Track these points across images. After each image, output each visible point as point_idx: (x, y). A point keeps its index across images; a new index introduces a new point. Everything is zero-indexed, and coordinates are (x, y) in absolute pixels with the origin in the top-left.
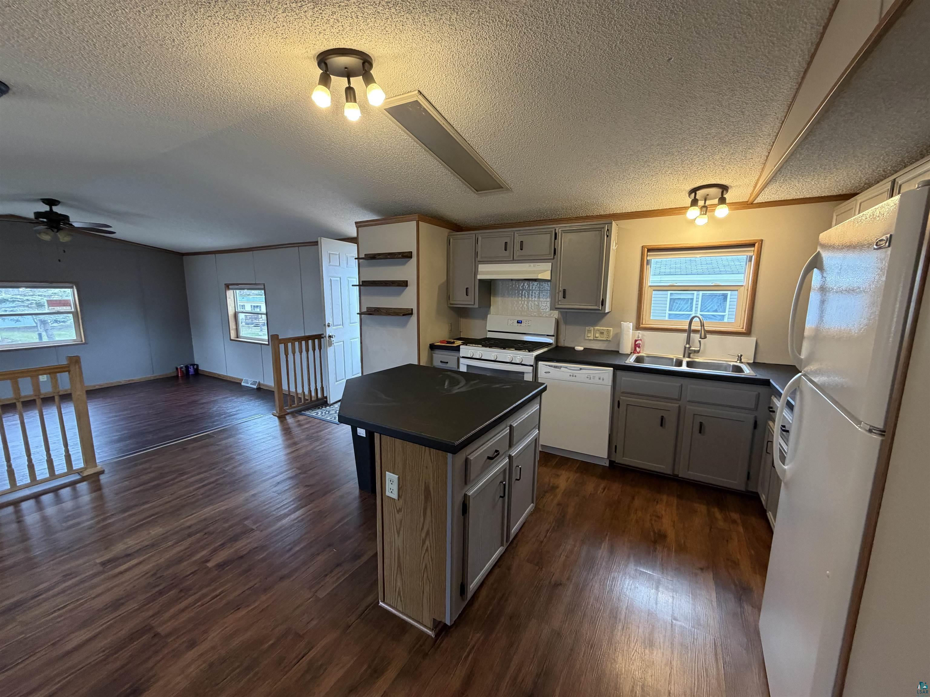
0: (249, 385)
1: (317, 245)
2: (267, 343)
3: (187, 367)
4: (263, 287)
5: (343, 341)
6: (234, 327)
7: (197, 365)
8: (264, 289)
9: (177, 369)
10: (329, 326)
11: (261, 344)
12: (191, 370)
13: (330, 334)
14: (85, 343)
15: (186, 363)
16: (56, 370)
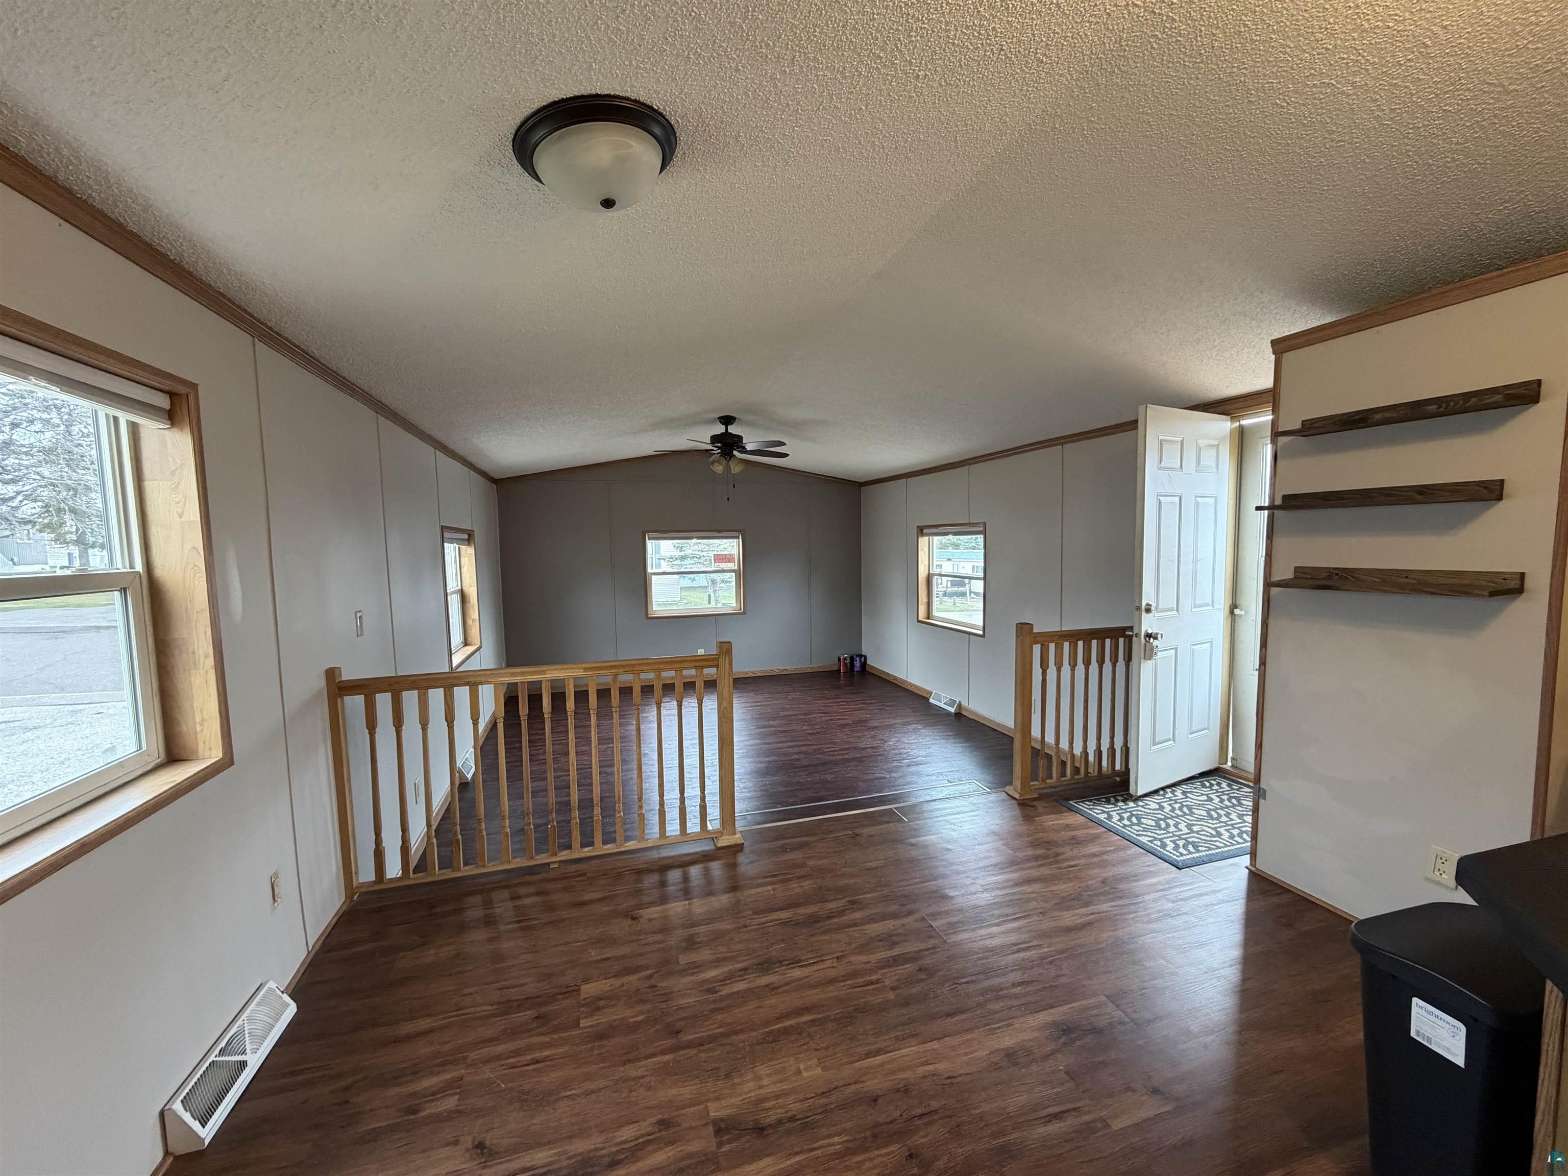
0: (942, 705)
1: (1136, 428)
2: (981, 633)
3: (852, 659)
4: (982, 529)
5: (1176, 649)
6: (925, 600)
7: (865, 657)
8: (984, 533)
9: (839, 659)
10: (1148, 610)
11: (970, 633)
12: (857, 664)
13: (1150, 631)
14: (744, 613)
15: (852, 653)
16: (706, 663)
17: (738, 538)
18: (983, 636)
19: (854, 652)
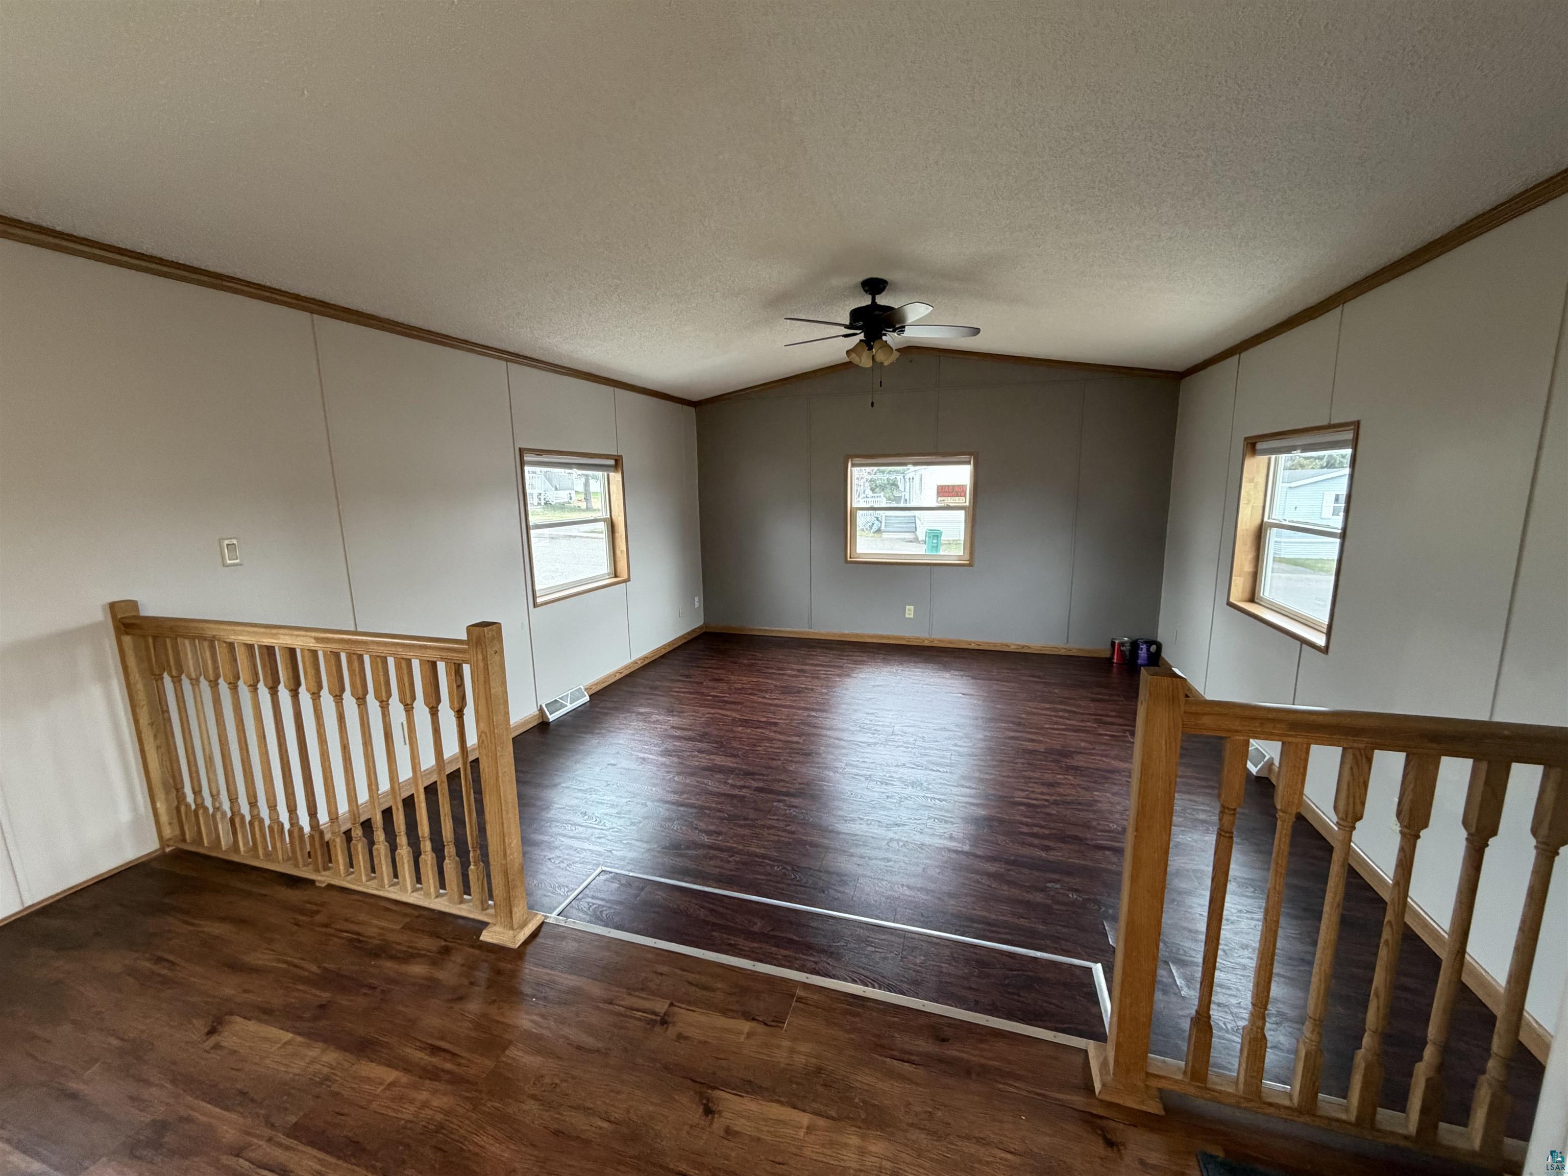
2: (1321, 641)
3: (1135, 645)
4: (1349, 436)
6: (1248, 568)
7: (1159, 646)
8: (1352, 443)
9: (1113, 644)
11: (1303, 641)
12: (1144, 653)
14: (971, 564)
15: (1136, 635)
17: (969, 463)
18: (1325, 650)
19: (1140, 634)
